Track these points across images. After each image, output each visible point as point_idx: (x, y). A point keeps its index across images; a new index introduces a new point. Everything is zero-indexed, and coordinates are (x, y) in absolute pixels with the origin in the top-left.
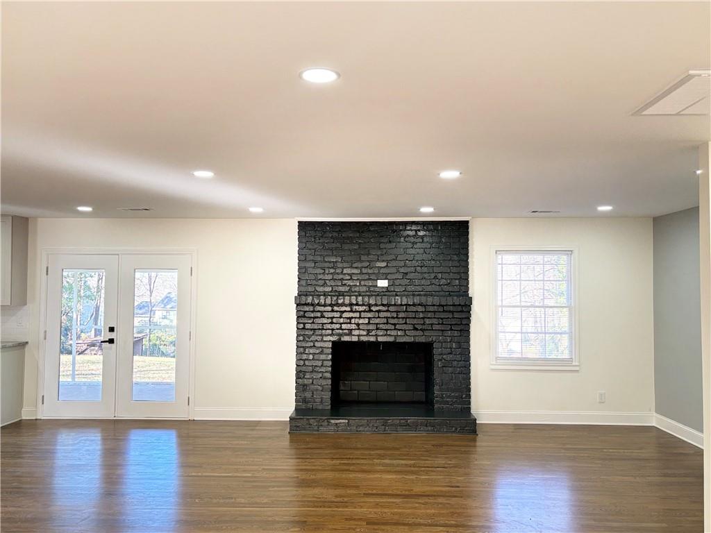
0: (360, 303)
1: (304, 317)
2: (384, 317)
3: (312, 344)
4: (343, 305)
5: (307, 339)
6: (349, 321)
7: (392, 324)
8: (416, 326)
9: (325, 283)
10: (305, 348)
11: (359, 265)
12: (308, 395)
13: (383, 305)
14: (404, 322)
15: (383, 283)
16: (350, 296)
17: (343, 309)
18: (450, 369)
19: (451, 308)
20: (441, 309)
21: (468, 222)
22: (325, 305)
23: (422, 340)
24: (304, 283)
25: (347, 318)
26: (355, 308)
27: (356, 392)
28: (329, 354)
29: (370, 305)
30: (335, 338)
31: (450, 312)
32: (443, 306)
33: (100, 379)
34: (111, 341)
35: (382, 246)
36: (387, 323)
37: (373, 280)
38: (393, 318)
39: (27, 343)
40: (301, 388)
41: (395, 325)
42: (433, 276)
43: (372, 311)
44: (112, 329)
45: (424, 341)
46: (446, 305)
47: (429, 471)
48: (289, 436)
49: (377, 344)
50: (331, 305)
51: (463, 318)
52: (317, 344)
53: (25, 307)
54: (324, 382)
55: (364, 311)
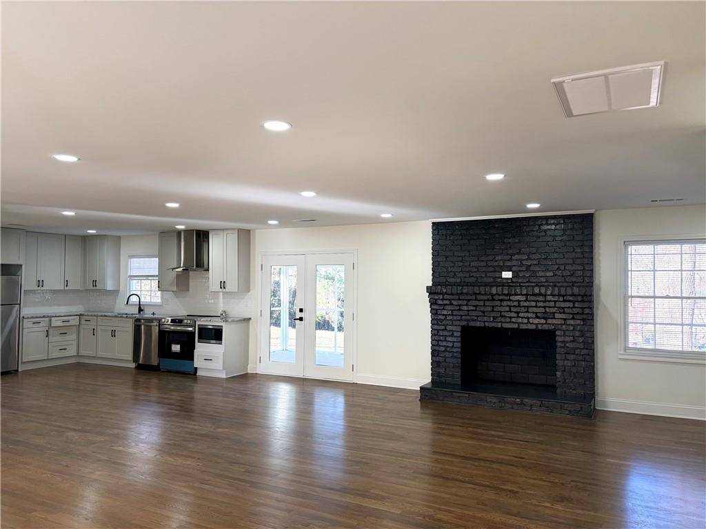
0: (483, 293)
1: (436, 304)
2: (507, 306)
3: (443, 327)
4: (467, 294)
5: (440, 323)
6: (474, 308)
7: (515, 312)
8: (539, 315)
9: (455, 275)
10: (438, 330)
11: (483, 258)
12: (442, 370)
13: (504, 295)
14: (526, 310)
15: (507, 275)
16: (479, 286)
17: (469, 297)
18: (572, 356)
19: (571, 298)
20: (561, 299)
21: (591, 215)
22: (452, 294)
23: (546, 327)
24: (437, 275)
25: (474, 306)
26: (479, 297)
27: (492, 372)
28: (458, 337)
29: (493, 295)
30: (464, 323)
31: (570, 301)
32: (563, 296)
33: (295, 348)
34: (301, 319)
35: (506, 241)
36: (510, 311)
37: (499, 272)
38: (515, 306)
39: (250, 319)
40: (435, 365)
41: (518, 313)
42: (557, 267)
43: (495, 300)
44: (301, 310)
46: (566, 295)
47: (508, 442)
48: (419, 403)
49: (502, 329)
50: (458, 294)
51: (585, 308)
52: (448, 328)
53: (249, 293)
54: (455, 361)
55: (488, 300)
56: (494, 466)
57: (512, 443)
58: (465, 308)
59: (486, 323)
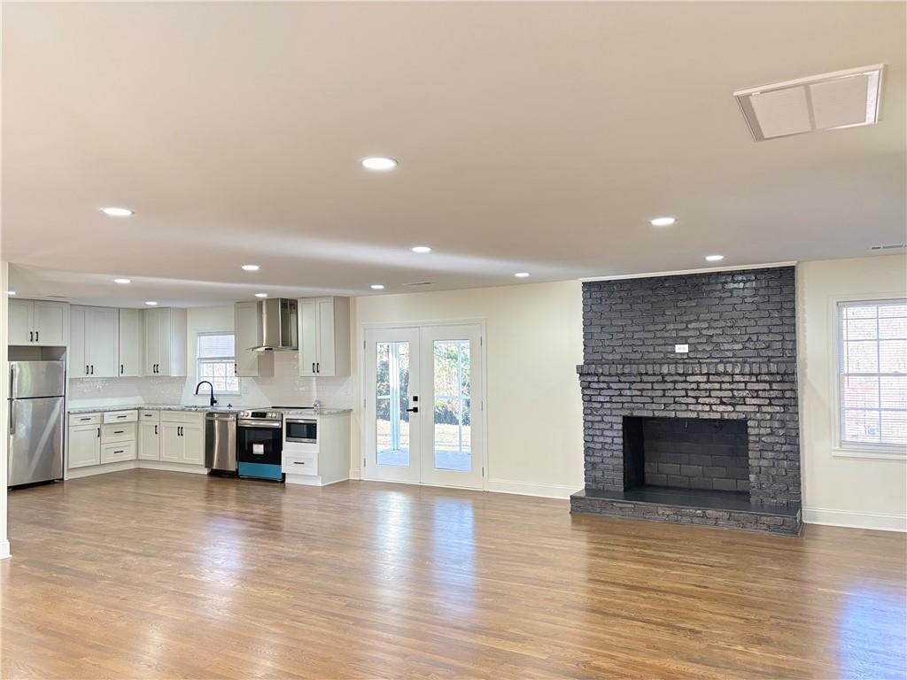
0: (650, 372)
1: (589, 388)
2: (682, 389)
3: (600, 418)
4: (630, 375)
5: (595, 413)
6: (639, 393)
7: (693, 397)
8: (724, 400)
9: (614, 350)
10: (592, 422)
11: (651, 328)
12: (599, 474)
13: (679, 375)
14: (708, 394)
15: (682, 349)
16: (645, 364)
17: (633, 379)
18: (770, 454)
19: (767, 378)
20: (754, 379)
21: (792, 269)
22: (610, 375)
23: (734, 416)
24: (590, 350)
25: (639, 390)
26: (645, 378)
27: (665, 476)
28: (619, 430)
29: (663, 376)
30: (627, 413)
31: (765, 382)
32: (757, 375)
33: (408, 446)
34: (415, 410)
35: (680, 304)
36: (687, 396)
37: (671, 345)
38: (692, 389)
39: (351, 410)
40: (590, 466)
41: (697, 398)
42: (746, 337)
43: (666, 382)
44: (415, 399)
45: (735, 418)
46: (760, 374)
47: (687, 567)
48: (570, 516)
49: (677, 419)
50: (618, 375)
51: (785, 390)
52: (606, 419)
53: (350, 378)
54: (615, 462)
55: (657, 382)
56: (669, 598)
57: (693, 568)
58: (628, 392)
59: (655, 412)
